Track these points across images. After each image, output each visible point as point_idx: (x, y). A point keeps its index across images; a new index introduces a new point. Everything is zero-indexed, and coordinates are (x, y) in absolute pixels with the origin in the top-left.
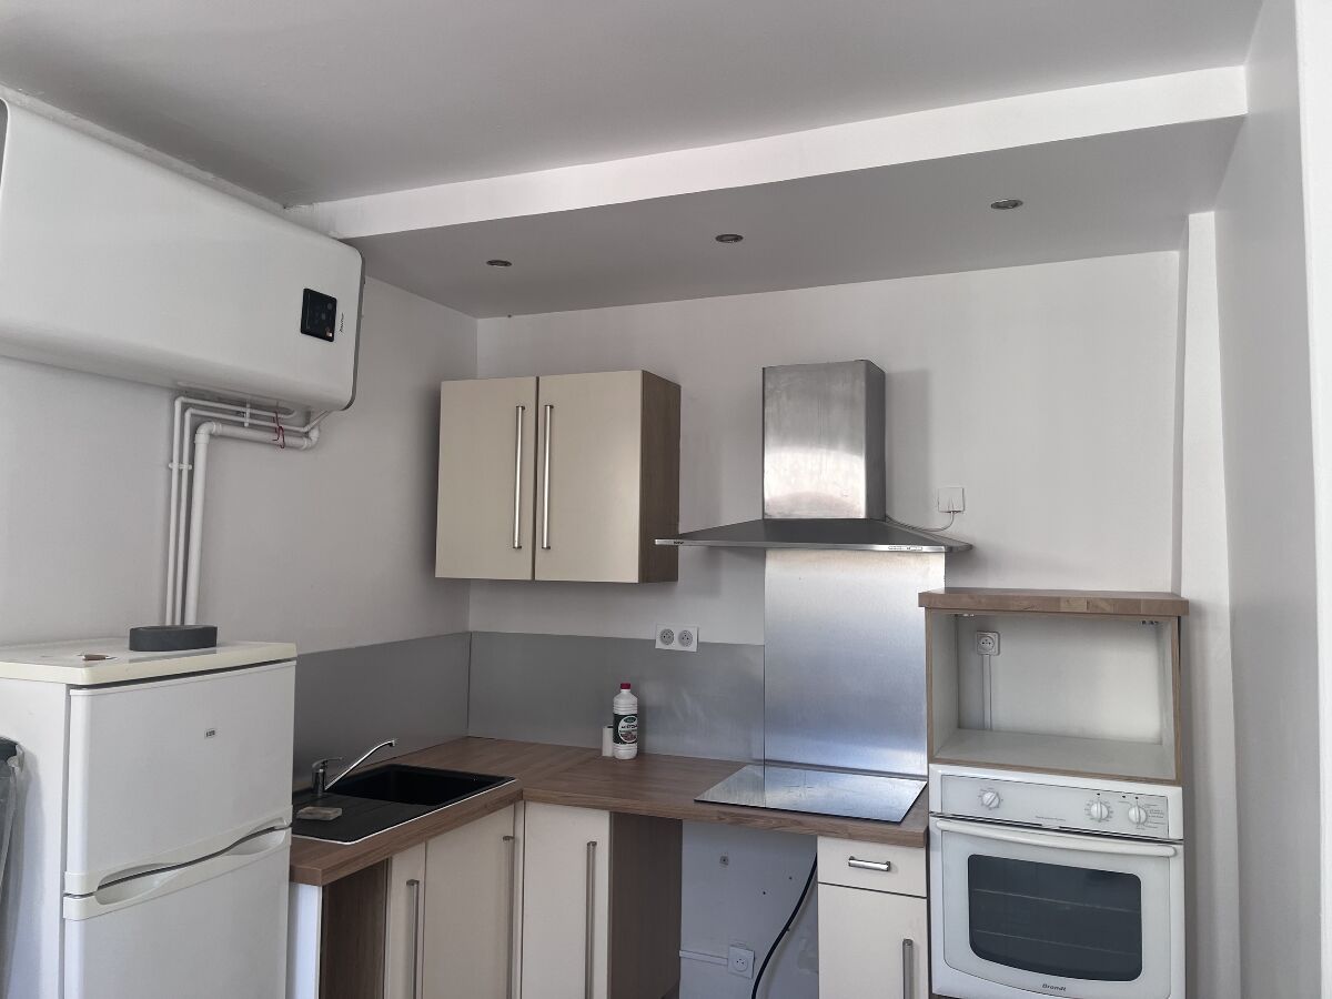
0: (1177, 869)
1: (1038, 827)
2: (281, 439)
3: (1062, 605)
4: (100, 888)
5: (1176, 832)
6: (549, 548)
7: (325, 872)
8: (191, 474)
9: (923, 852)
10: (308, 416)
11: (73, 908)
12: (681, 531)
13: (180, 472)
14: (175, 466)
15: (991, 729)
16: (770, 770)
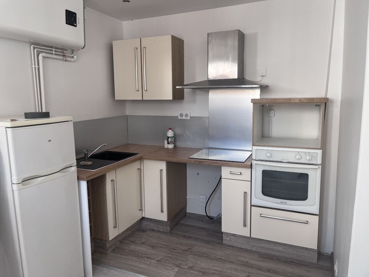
0: (319, 172)
1: (281, 162)
2: (65, 59)
3: (292, 100)
4: (22, 182)
5: (319, 161)
6: (146, 90)
7: (87, 177)
8: (39, 68)
9: (250, 169)
10: (73, 51)
11: (15, 187)
12: (185, 84)
13: (35, 68)
14: (33, 66)
15: (271, 137)
16: (210, 150)
